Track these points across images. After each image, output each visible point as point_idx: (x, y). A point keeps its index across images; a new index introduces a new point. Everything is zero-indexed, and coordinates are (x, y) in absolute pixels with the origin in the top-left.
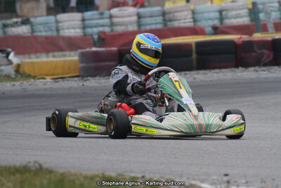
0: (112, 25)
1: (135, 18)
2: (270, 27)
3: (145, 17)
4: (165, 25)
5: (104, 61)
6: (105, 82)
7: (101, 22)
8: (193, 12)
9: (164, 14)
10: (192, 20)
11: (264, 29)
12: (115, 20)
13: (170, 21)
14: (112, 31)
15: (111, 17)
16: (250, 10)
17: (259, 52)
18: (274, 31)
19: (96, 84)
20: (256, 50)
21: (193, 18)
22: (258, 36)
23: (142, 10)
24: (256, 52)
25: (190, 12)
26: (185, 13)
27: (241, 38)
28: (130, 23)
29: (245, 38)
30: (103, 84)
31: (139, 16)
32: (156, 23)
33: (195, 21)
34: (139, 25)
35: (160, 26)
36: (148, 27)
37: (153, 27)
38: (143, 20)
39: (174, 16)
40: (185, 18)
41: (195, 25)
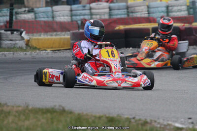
0: (91, 14)
1: (107, 10)
3: (114, 10)
4: (128, 15)
7: (83, 12)
8: (148, 7)
9: (128, 8)
10: (147, 13)
12: (93, 11)
13: (132, 12)
15: (91, 9)
16: (188, 6)
17: (196, 35)
20: (194, 34)
21: (148, 11)
22: (196, 24)
23: (112, 5)
24: (194, 36)
25: (146, 7)
26: (143, 7)
27: (184, 25)
29: (187, 25)
31: (110, 9)
32: (121, 14)
33: (149, 13)
34: (110, 15)
35: (123, 16)
36: (115, 17)
37: (119, 17)
38: (113, 12)
39: (134, 9)
40: (142, 11)
41: (149, 16)
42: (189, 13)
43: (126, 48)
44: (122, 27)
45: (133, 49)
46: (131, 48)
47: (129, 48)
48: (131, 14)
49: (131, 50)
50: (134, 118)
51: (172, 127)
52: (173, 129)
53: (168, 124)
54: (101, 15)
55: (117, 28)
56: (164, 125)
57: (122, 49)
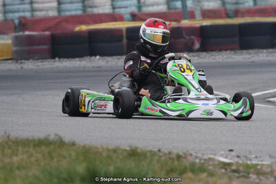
0: (33, 10)
2: (198, 14)
3: (65, 3)
4: (84, 11)
6: (42, 65)
9: (83, 1)
11: (192, 16)
12: (36, 6)
13: (90, 7)
14: (32, 16)
17: (188, 38)
18: (201, 18)
19: (34, 67)
20: (185, 36)
21: (112, 5)
22: (186, 23)
24: (185, 38)
27: (170, 24)
28: (51, 9)
29: (174, 24)
30: (41, 67)
31: (59, 2)
32: (76, 10)
33: (114, 8)
34: (59, 10)
35: (79, 12)
36: (68, 13)
37: (73, 13)
38: (63, 6)
39: (93, 3)
40: (105, 6)
41: (114, 12)
42: (169, 8)
43: (91, 55)
44: (84, 28)
45: (101, 58)
46: (98, 57)
47: (96, 56)
49: (99, 59)
50: (159, 151)
51: (216, 163)
52: (218, 165)
53: (210, 159)
54: (47, 11)
55: (77, 29)
56: (205, 160)
57: (85, 58)
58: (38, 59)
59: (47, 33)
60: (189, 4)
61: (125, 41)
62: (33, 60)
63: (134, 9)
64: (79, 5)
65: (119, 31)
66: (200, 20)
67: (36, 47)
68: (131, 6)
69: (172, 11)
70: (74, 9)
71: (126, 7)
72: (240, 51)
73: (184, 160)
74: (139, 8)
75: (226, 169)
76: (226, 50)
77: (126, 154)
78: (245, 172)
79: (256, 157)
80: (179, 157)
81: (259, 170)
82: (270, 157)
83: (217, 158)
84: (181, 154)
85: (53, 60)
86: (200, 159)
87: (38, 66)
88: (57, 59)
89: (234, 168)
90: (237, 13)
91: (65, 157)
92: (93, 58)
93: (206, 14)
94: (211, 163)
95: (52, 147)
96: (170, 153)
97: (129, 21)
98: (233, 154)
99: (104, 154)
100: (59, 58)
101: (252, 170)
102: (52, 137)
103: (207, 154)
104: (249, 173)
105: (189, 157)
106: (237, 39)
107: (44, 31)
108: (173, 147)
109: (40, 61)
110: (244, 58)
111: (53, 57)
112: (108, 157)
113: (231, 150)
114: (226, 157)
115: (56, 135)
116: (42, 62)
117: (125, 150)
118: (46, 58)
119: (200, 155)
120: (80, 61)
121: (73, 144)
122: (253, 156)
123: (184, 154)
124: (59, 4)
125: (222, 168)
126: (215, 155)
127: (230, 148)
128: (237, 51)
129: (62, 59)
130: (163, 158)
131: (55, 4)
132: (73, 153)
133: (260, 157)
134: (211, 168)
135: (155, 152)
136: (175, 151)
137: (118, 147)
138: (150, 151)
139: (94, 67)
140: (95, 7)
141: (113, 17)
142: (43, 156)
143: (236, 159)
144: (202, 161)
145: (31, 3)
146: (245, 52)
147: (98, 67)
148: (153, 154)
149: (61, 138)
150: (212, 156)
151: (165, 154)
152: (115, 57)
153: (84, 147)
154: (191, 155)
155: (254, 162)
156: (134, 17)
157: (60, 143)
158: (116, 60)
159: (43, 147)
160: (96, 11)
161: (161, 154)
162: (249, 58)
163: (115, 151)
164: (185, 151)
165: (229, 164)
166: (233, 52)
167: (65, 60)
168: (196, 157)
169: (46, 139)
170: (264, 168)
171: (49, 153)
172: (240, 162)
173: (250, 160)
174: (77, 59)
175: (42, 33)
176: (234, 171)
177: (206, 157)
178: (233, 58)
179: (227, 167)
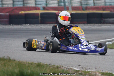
0: (2, 4)
4: (24, 5)
5: (3, 19)
9: (23, 1)
10: (34, 4)
12: (4, 2)
13: (26, 4)
14: (2, 7)
16: (58, 1)
18: (71, 10)
19: (1, 28)
25: (34, 1)
26: (32, 1)
27: (58, 12)
28: (10, 4)
30: (4, 28)
32: (20, 5)
33: (36, 5)
34: (13, 5)
35: (21, 6)
36: (17, 6)
37: (19, 6)
38: (15, 3)
39: (27, 2)
40: (32, 3)
41: (36, 6)
42: (59, 5)
44: (23, 12)
45: (30, 25)
46: (28, 25)
47: (27, 24)
48: (25, 5)
49: (29, 25)
50: (50, 64)
51: (73, 70)
52: (73, 71)
53: (70, 68)
54: (8, 5)
55: (20, 13)
56: (68, 69)
57: (23, 25)
58: (3, 25)
59: (8, 14)
60: (67, 4)
61: (40, 18)
62: (1, 25)
63: (44, 5)
64: (22, 3)
65: (37, 14)
66: (71, 11)
67: (3, 20)
68: (43, 4)
69: (60, 7)
70: (19, 4)
71: (41, 4)
72: (87, 24)
73: (60, 68)
74: (47, 5)
75: (77, 73)
76: (81, 24)
77: (36, 65)
78: (84, 74)
79: (90, 68)
80: (58, 67)
81: (90, 74)
82: (95, 68)
83: (73, 68)
84: (59, 66)
85: (10, 25)
86: (66, 69)
87: (3, 27)
88: (11, 25)
89: (80, 72)
90: (86, 9)
91: (10, 66)
92: (26, 25)
93: (74, 8)
94: (71, 70)
95: (6, 61)
96: (54, 65)
97: (42, 10)
98: (80, 67)
99: (27, 65)
100: (12, 24)
101: (87, 74)
102: (6, 57)
103: (70, 67)
104: (86, 75)
105: (62, 67)
106: (86, 19)
107: (7, 13)
108: (56, 63)
109: (4, 25)
110: (88, 27)
111: (10, 24)
112: (29, 66)
113: (80, 65)
114: (77, 68)
115: (8, 56)
116: (5, 26)
117: (36, 64)
118: (7, 24)
119: (66, 67)
120: (21, 26)
121: (14, 60)
122: (88, 68)
123: (60, 66)
124: (14, 2)
125: (75, 72)
126: (73, 67)
127: (79, 64)
128: (86, 24)
129: (13, 25)
130: (51, 67)
131: (12, 2)
132: (14, 64)
133: (91, 68)
134: (70, 72)
135: (48, 65)
136: (56, 65)
137: (33, 62)
138: (46, 64)
139: (26, 29)
140: (28, 4)
141: (35, 8)
142: (2, 65)
143: (81, 69)
144: (67, 69)
145: (2, 1)
146: (89, 25)
147: (28, 29)
148: (47, 65)
149: (9, 58)
150: (71, 67)
151: (52, 66)
152: (35, 25)
153: (19, 62)
154: (63, 67)
155: (88, 70)
156: (44, 9)
157: (9, 60)
158: (36, 26)
159: (2, 61)
160: (28, 5)
161: (50, 66)
162: (91, 27)
163: (31, 64)
164: (61, 65)
165: (78, 71)
166: (84, 25)
167: (15, 25)
168: (65, 68)
169: (3, 58)
170: (92, 73)
171: (4, 64)
172: (83, 70)
173: (87, 69)
174: (20, 25)
175: (5, 14)
176: (80, 74)
177: (69, 68)
178: (84, 27)
179: (77, 72)
